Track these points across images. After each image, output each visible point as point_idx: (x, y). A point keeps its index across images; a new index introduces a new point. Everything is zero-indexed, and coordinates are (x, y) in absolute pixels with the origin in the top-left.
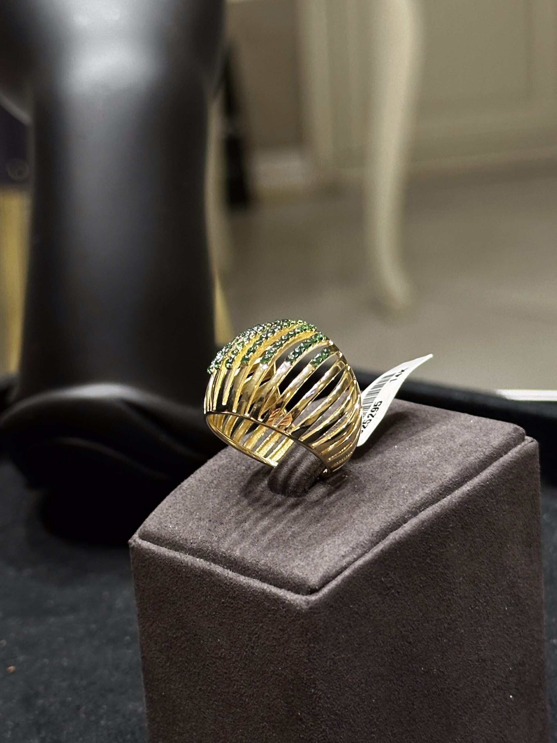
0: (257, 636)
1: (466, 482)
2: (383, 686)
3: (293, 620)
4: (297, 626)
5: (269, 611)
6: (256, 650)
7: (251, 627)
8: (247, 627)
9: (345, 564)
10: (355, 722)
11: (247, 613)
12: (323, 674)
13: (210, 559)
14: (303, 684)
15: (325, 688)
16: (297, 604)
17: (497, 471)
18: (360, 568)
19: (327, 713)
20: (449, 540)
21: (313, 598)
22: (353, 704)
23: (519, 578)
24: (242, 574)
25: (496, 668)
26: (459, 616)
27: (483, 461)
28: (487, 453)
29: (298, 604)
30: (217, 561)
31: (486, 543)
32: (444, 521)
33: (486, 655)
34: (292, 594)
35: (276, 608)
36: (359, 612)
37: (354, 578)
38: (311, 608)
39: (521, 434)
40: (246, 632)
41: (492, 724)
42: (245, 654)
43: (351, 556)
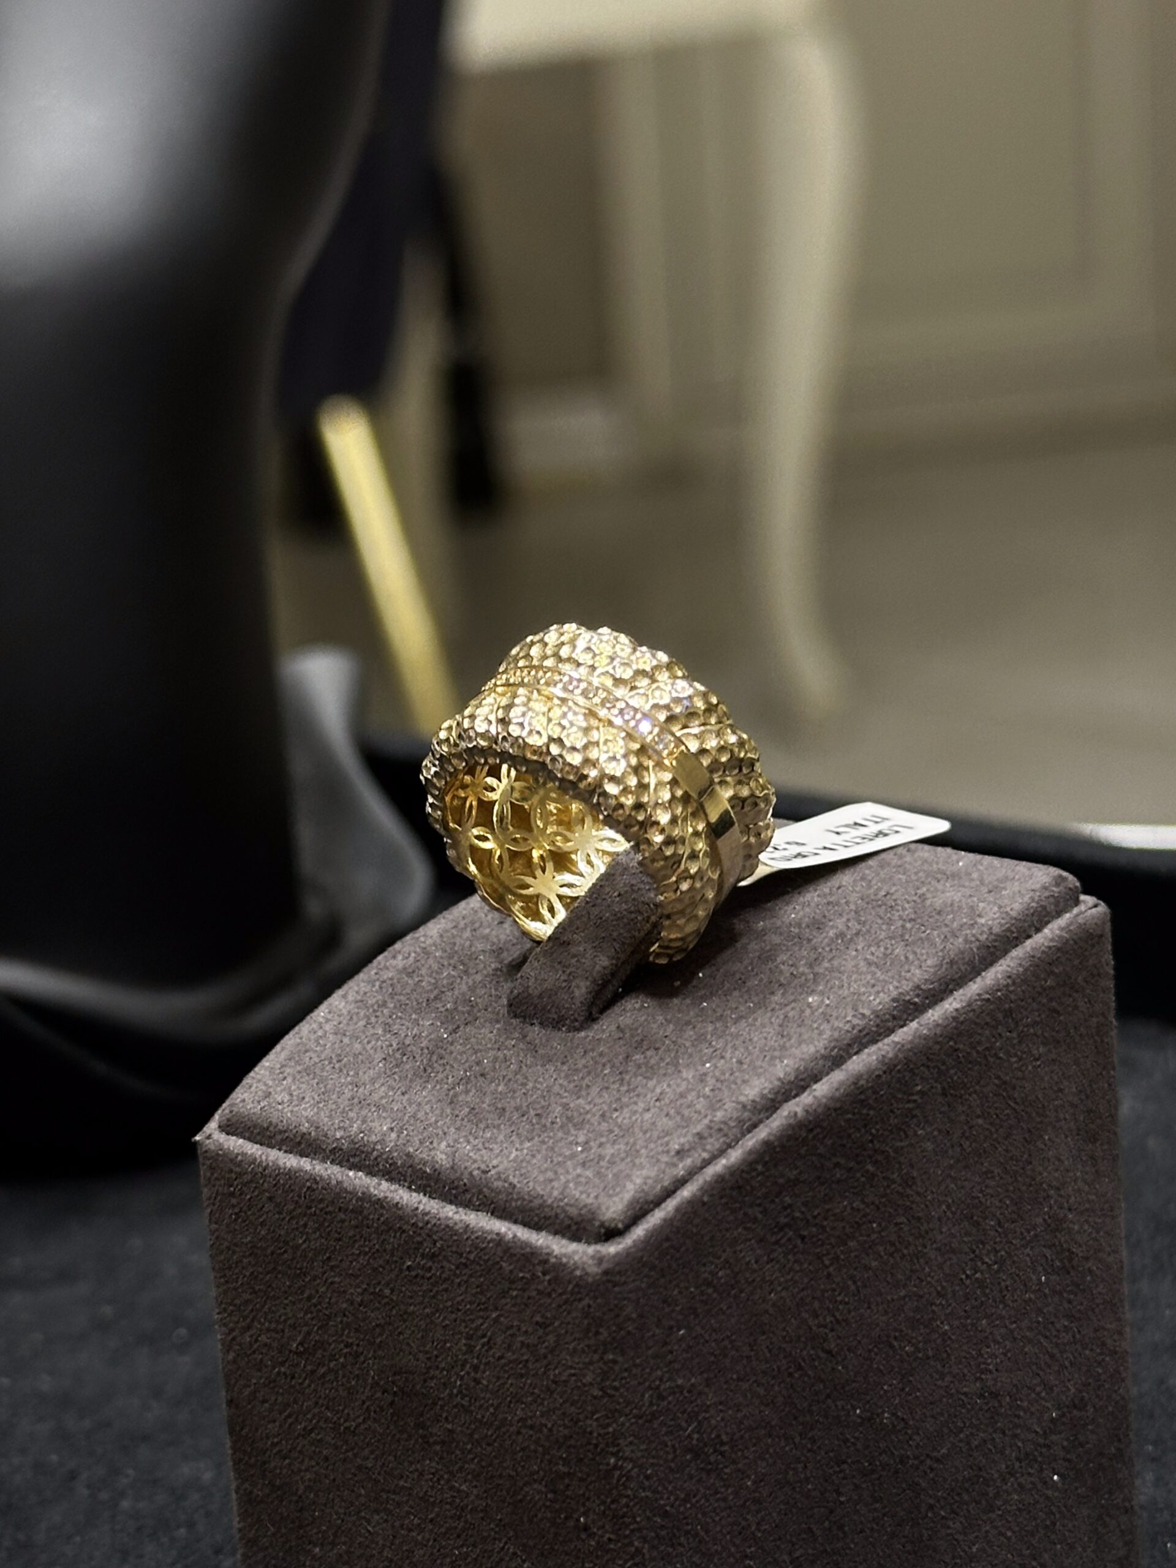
0: (485, 1340)
1: (951, 992)
2: (771, 1450)
3: (566, 1302)
4: (574, 1314)
5: (512, 1282)
6: (484, 1372)
7: (472, 1321)
8: (464, 1321)
9: (682, 1173)
10: (707, 1532)
11: (463, 1289)
12: (636, 1422)
13: (379, 1171)
14: (591, 1447)
15: (639, 1454)
16: (575, 1263)
17: (1021, 969)
18: (716, 1182)
19: (644, 1511)
20: (915, 1120)
21: (612, 1249)
22: (703, 1491)
23: (1070, 1210)
24: (451, 1203)
25: (1022, 1414)
26: (938, 1293)
27: (988, 947)
28: (996, 930)
29: (579, 1263)
30: (394, 1174)
31: (997, 1130)
32: (904, 1077)
33: (999, 1384)
34: (564, 1242)
35: (528, 1276)
36: (715, 1281)
37: (704, 1204)
38: (606, 1273)
39: (1070, 889)
40: (461, 1333)
41: (1013, 1539)
42: (459, 1383)
43: (696, 1155)
